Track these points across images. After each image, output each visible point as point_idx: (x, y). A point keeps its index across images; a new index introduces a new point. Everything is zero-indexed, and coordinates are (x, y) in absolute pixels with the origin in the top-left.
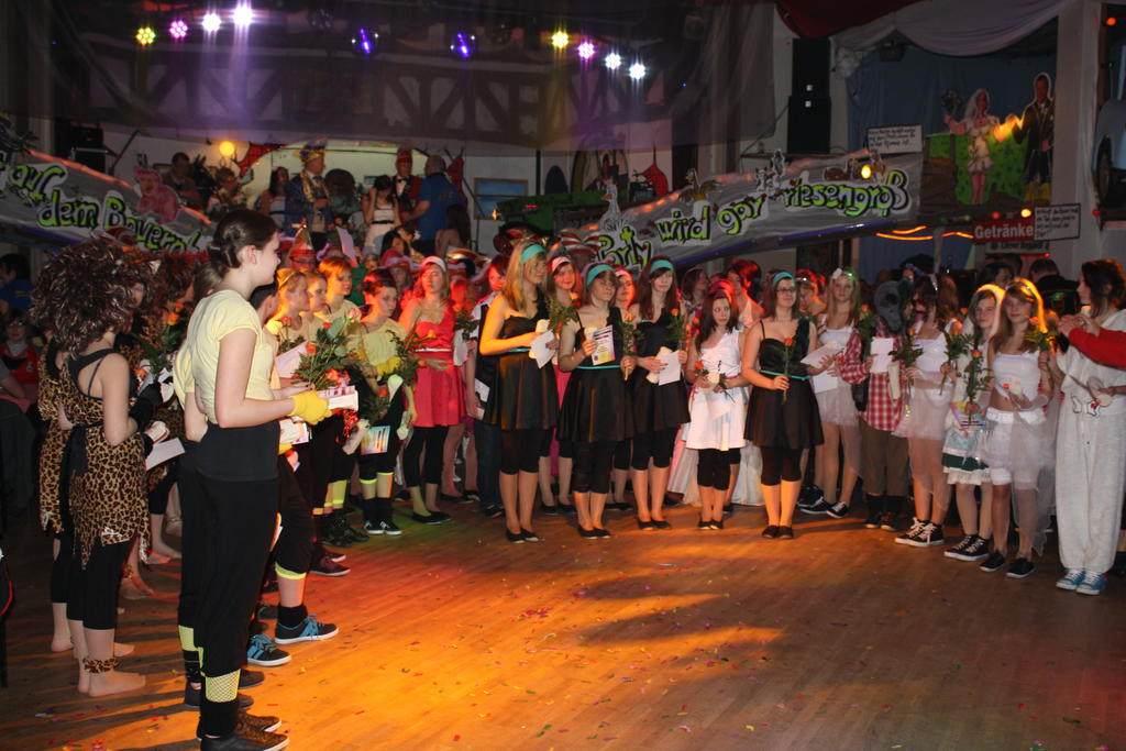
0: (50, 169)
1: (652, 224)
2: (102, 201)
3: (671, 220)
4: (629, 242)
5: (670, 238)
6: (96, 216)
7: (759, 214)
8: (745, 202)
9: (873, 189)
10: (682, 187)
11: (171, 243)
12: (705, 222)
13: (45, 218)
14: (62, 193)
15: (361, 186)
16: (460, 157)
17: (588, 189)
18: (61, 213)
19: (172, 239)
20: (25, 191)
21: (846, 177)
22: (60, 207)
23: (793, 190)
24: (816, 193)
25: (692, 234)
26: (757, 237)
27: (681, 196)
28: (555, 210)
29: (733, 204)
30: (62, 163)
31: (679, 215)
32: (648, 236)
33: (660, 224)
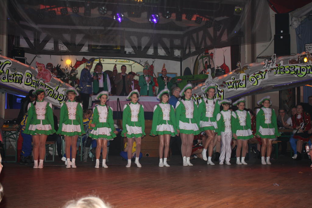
0: (5, 62)
1: (224, 82)
2: (24, 74)
3: (231, 81)
5: (231, 88)
6: (22, 79)
7: (265, 77)
8: (259, 73)
9: (308, 66)
10: (235, 69)
11: (48, 90)
12: (244, 81)
13: (3, 79)
14: (10, 70)
16: (152, 65)
17: (200, 74)
18: (9, 78)
19: (49, 88)
21: (297, 62)
22: (9, 76)
23: (277, 68)
24: (286, 69)
25: (240, 86)
26: (264, 86)
27: (235, 72)
28: (188, 81)
29: (254, 74)
30: (11, 60)
31: (235, 79)
32: (223, 87)
33: (227, 83)
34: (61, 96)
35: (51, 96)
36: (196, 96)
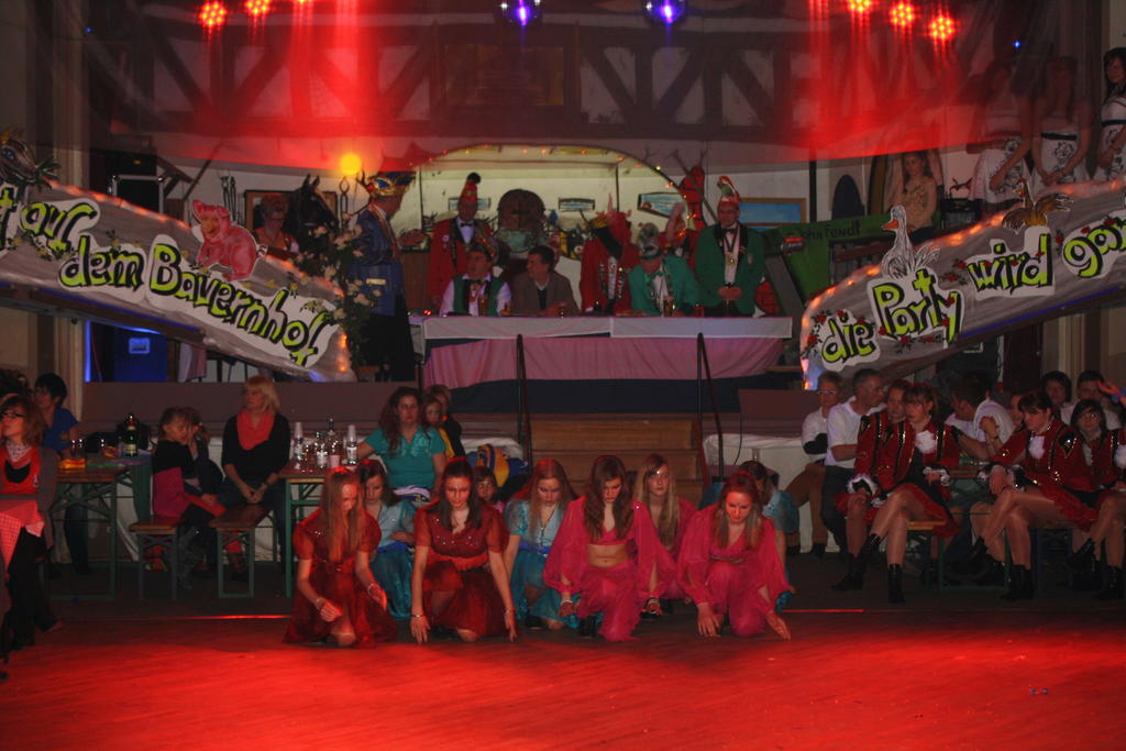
0: (76, 207)
1: (960, 264)
2: (147, 250)
3: (990, 257)
4: (927, 292)
5: (990, 286)
6: (139, 271)
8: (1108, 225)
11: (246, 307)
12: (1044, 258)
13: (70, 275)
14: (93, 240)
15: (553, 212)
16: (698, 167)
18: (91, 268)
19: (247, 301)
20: (43, 239)
22: (90, 260)
25: (1025, 278)
27: (1007, 219)
28: (832, 244)
29: (1084, 231)
30: (94, 199)
31: (1003, 250)
32: (955, 283)
33: (974, 265)
34: (296, 328)
35: (255, 329)
36: (845, 318)
